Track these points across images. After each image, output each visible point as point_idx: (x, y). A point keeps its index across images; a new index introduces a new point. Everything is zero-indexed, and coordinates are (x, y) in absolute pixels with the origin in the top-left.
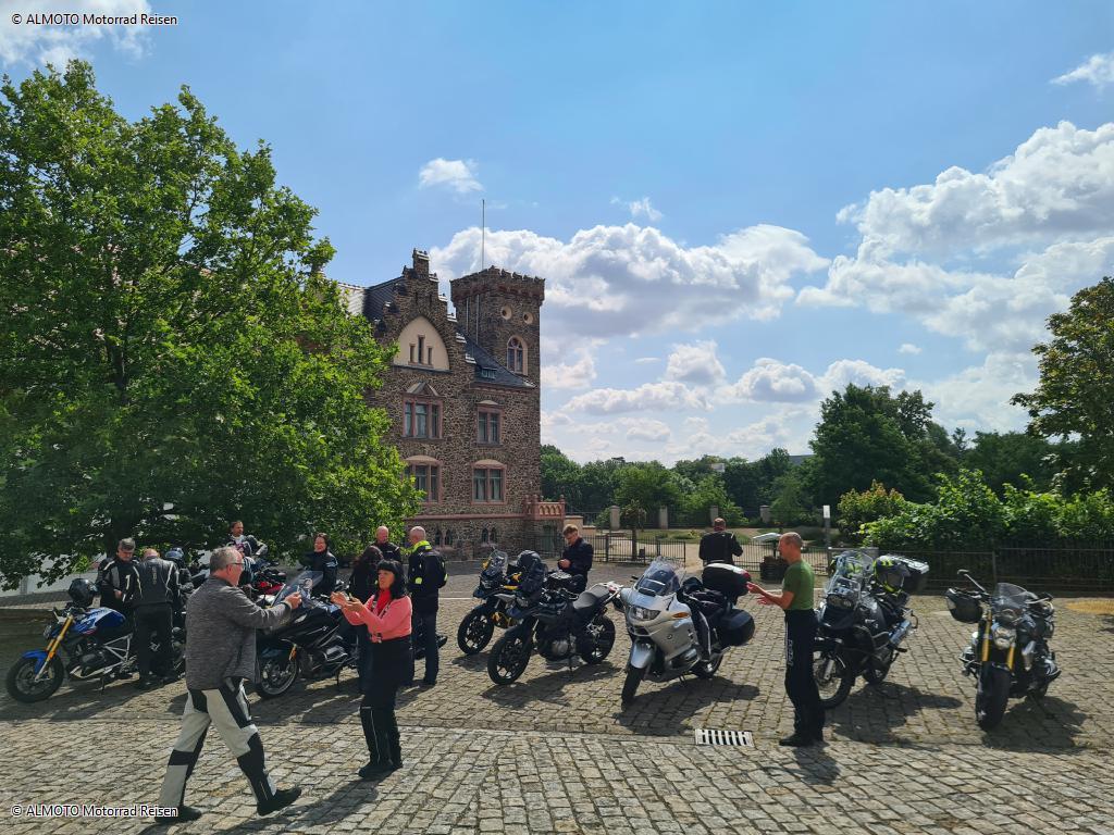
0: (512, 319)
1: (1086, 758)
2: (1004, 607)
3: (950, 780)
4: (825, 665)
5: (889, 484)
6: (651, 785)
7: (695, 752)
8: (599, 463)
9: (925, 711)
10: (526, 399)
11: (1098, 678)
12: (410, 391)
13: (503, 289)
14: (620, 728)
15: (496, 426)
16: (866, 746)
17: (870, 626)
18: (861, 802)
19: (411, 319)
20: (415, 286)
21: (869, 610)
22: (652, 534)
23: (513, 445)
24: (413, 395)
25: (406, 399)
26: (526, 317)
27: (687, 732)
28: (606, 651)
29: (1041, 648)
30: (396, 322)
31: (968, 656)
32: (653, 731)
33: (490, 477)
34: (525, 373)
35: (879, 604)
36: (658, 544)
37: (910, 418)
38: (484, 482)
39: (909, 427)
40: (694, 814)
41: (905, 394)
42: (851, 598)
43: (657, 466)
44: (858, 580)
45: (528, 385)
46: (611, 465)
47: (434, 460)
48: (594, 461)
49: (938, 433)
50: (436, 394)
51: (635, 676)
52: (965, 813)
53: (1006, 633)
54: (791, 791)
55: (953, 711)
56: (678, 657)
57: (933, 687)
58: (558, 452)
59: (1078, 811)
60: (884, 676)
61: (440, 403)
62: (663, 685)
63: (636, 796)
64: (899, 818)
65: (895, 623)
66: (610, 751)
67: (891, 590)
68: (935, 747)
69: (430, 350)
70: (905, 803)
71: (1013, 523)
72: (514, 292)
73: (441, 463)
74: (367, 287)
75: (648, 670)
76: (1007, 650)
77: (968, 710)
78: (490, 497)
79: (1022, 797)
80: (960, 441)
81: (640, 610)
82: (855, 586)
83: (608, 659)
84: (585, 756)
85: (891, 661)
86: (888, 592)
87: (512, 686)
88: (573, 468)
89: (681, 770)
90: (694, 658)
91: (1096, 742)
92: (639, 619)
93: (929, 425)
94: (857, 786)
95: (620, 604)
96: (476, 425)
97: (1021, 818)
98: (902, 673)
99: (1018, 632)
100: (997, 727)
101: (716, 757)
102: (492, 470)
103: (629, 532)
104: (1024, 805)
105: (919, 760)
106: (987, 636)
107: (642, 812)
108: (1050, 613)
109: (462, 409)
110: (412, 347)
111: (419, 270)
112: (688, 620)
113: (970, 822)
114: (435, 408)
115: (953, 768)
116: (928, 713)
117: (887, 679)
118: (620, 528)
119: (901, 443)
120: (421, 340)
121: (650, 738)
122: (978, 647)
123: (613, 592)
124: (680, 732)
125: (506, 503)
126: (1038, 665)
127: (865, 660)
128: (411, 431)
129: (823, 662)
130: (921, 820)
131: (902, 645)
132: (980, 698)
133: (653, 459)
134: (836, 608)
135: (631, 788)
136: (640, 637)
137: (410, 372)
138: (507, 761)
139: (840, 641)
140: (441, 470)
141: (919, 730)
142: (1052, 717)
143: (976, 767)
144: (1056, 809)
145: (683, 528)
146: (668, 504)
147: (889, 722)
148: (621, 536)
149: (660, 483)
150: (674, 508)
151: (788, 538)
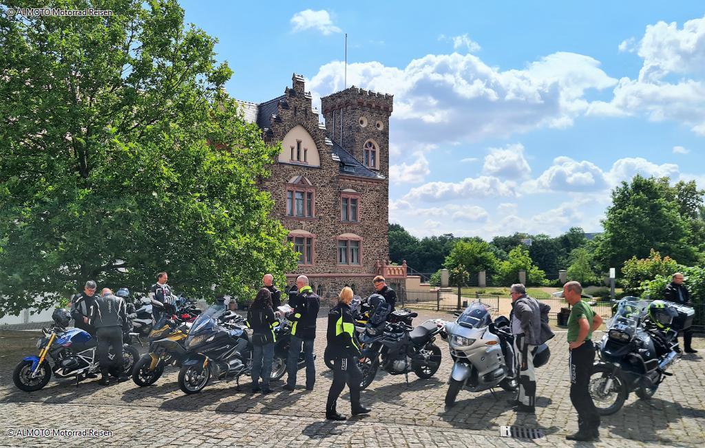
0: (367, 127)
4: (605, 383)
5: (665, 252)
7: (499, 441)
8: (434, 238)
9: (685, 419)
10: (378, 188)
12: (291, 181)
13: (361, 104)
14: (442, 423)
15: (355, 209)
16: (636, 443)
17: (643, 354)
19: (291, 128)
20: (293, 102)
21: (643, 342)
22: (474, 290)
23: (367, 223)
24: (293, 185)
25: (288, 188)
26: (378, 125)
27: (494, 428)
28: (434, 370)
30: (280, 130)
32: (469, 427)
33: (350, 246)
34: (378, 168)
35: (651, 337)
36: (477, 297)
37: (685, 202)
38: (346, 250)
39: (685, 209)
41: (682, 184)
42: (627, 332)
43: (478, 240)
44: (635, 318)
45: (379, 177)
46: (443, 240)
47: (309, 233)
48: (429, 236)
50: (310, 184)
51: (455, 386)
56: (489, 373)
57: (693, 404)
58: (403, 230)
60: (652, 394)
61: (313, 190)
62: (477, 394)
65: (664, 354)
66: (435, 439)
67: (662, 326)
69: (305, 151)
72: (369, 105)
73: (314, 236)
74: (259, 103)
75: (465, 383)
78: (350, 260)
81: (460, 338)
82: (632, 323)
83: (436, 375)
84: (416, 441)
85: (659, 382)
86: (658, 328)
88: (413, 241)
90: (501, 375)
92: (460, 345)
95: (445, 335)
96: (341, 207)
98: (669, 392)
102: (351, 241)
103: (456, 289)
109: (329, 195)
110: (292, 149)
111: (296, 91)
112: (498, 347)
114: (310, 195)
117: (656, 396)
118: (449, 286)
119: (675, 222)
120: (299, 143)
121: (466, 431)
123: (440, 326)
124: (489, 428)
125: (362, 265)
127: (637, 380)
128: (292, 211)
129: (604, 380)
131: (668, 371)
133: (475, 236)
134: (615, 342)
136: (460, 358)
137: (291, 167)
138: (358, 441)
139: (618, 365)
140: (314, 241)
141: (679, 433)
145: (497, 286)
146: (486, 268)
147: (655, 426)
148: (449, 291)
149: (480, 253)
150: (491, 272)
151: (570, 286)
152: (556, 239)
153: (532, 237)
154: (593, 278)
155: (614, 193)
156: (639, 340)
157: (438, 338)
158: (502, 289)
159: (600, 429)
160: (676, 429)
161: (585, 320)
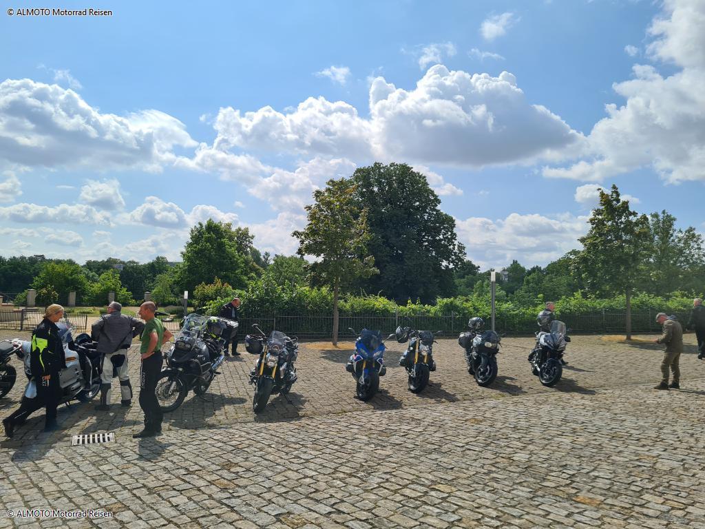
1: (304, 421)
2: (274, 344)
3: (234, 443)
4: (170, 385)
5: (225, 279)
6: (29, 478)
7: (69, 451)
8: (23, 258)
9: (226, 407)
11: (314, 381)
16: (188, 431)
17: (200, 359)
18: (179, 464)
21: (201, 349)
27: (66, 439)
28: (7, 390)
29: (290, 366)
31: (253, 373)
32: (38, 442)
35: (207, 345)
37: (241, 243)
39: (241, 248)
40: (60, 491)
41: (240, 229)
42: (190, 342)
43: (71, 262)
44: (196, 331)
46: (33, 260)
48: (18, 256)
49: (256, 254)
52: (239, 459)
53: (273, 358)
54: (135, 464)
55: (241, 405)
56: (67, 387)
57: (234, 394)
59: (295, 448)
60: (206, 390)
63: (14, 488)
64: (200, 468)
65: (215, 357)
67: (215, 337)
68: (229, 426)
70: (206, 460)
71: (287, 303)
76: (273, 368)
77: (250, 404)
79: (269, 446)
80: (267, 259)
82: (194, 335)
83: (8, 396)
85: (211, 379)
86: (213, 338)
89: (56, 464)
90: (79, 388)
91: (309, 413)
93: (251, 248)
94: (179, 455)
95: (22, 354)
97: (267, 457)
98: (217, 387)
99: (279, 358)
100: (263, 411)
101: (85, 452)
104: (270, 450)
105: (218, 434)
106: (263, 361)
107: (18, 497)
108: (296, 348)
112: (76, 363)
113: (240, 464)
115: (236, 436)
116: (229, 408)
117: (208, 391)
118: (36, 306)
119: (234, 257)
121: (35, 447)
122: (258, 368)
123: (16, 346)
124: (60, 440)
126: (287, 374)
127: (195, 380)
129: (169, 383)
130: (214, 467)
131: (218, 370)
132: (256, 396)
133: (68, 259)
134: (180, 350)
135: (12, 483)
139: (181, 369)
141: (221, 418)
142: (290, 402)
143: (248, 433)
144: (285, 449)
145: (87, 306)
146: (76, 289)
147: (205, 415)
148: (36, 311)
149: (71, 275)
150: (81, 293)
151: (146, 305)
152: (145, 265)
153: (123, 263)
154: (172, 299)
155: (192, 231)
156: (198, 348)
157: (14, 357)
158: (91, 308)
159: (163, 425)
160: (220, 416)
161: (155, 334)
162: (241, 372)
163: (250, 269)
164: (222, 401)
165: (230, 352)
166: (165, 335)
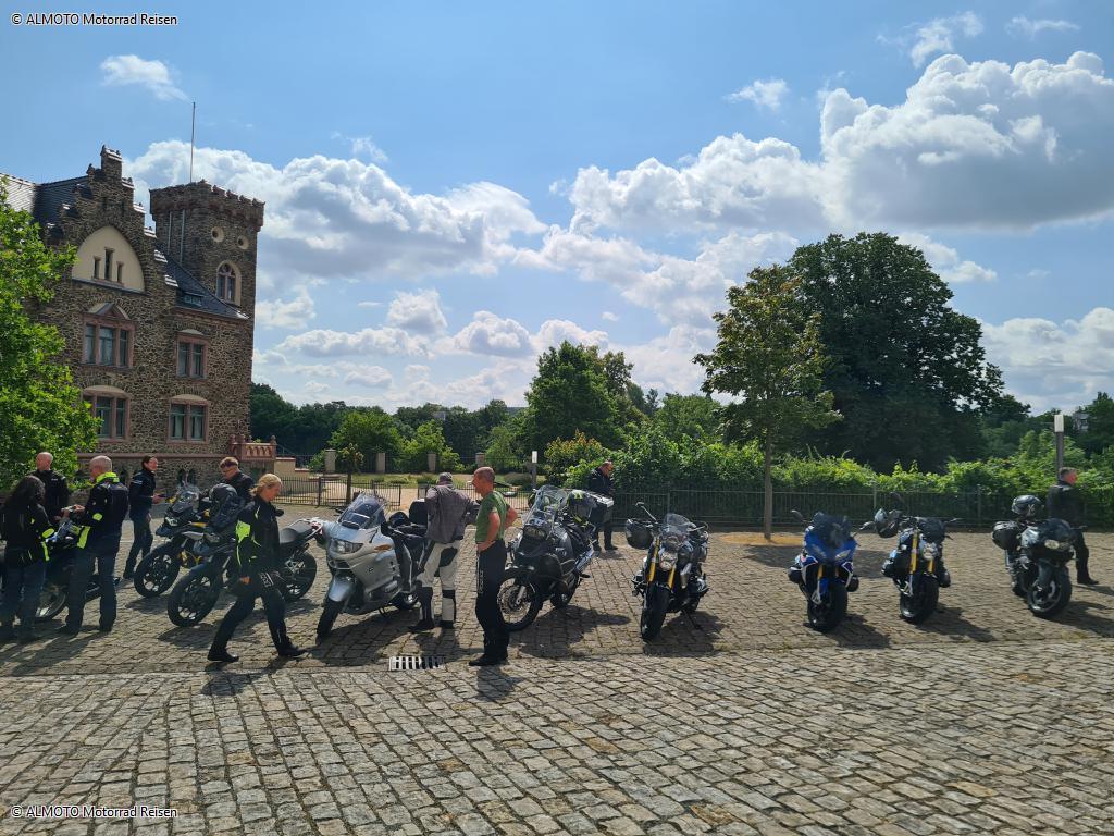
0: (224, 241)
1: (721, 658)
2: (669, 534)
3: (613, 684)
4: (518, 591)
5: (591, 433)
6: (337, 711)
7: (386, 677)
8: (317, 406)
9: (600, 628)
10: (237, 332)
11: (736, 595)
12: (94, 310)
13: (214, 208)
14: (312, 661)
15: (199, 359)
16: (546, 661)
17: (559, 554)
18: (536, 709)
19: (96, 228)
20: (102, 190)
21: (560, 539)
22: (371, 477)
23: (219, 381)
24: (96, 316)
25: (87, 320)
26: (241, 242)
27: (381, 660)
28: (306, 587)
29: (696, 570)
30: (77, 229)
31: (639, 578)
32: (347, 662)
33: (190, 413)
34: (238, 303)
35: (569, 534)
36: (373, 487)
37: (613, 376)
38: (183, 420)
39: (613, 385)
40: (378, 734)
41: (610, 355)
42: (545, 528)
43: (378, 411)
44: (552, 512)
45: (240, 316)
46: (331, 409)
47: (122, 392)
48: (312, 403)
49: (636, 392)
50: (127, 317)
51: (332, 609)
52: (622, 710)
53: (670, 556)
54: (474, 705)
55: (622, 627)
56: (379, 588)
57: (610, 609)
58: (273, 392)
59: (709, 700)
60: (568, 601)
61: (131, 327)
62: (361, 618)
63: (320, 724)
64: (566, 719)
65: (581, 552)
66: (299, 684)
67: (580, 520)
68: (604, 658)
69: (120, 266)
70: (574, 706)
71: (686, 469)
72: (228, 212)
73: (130, 396)
74: (39, 183)
75: (346, 604)
76: (669, 572)
77: (635, 626)
78: (189, 433)
79: (668, 693)
80: (653, 401)
81: (343, 543)
82: (549, 517)
83: (307, 596)
84: (271, 690)
85: (576, 586)
86: (577, 522)
87: (196, 627)
88: (288, 408)
89: (370, 695)
90: (395, 589)
91: (729, 645)
92: (341, 552)
93: (628, 384)
94: (534, 696)
95: (323, 539)
96: (177, 354)
97: (665, 710)
98: (585, 597)
99: (679, 556)
100: (655, 638)
101: (407, 681)
102: (193, 407)
103: (345, 476)
104: (669, 699)
105: (588, 669)
106: (654, 560)
107: (325, 737)
108: (705, 541)
109: (158, 337)
110: (97, 261)
111: (108, 171)
112: (391, 553)
113: (625, 717)
114: (125, 334)
115: (617, 674)
116: (603, 630)
117: (572, 602)
118: (336, 472)
119: (603, 399)
120: (109, 254)
121: (343, 669)
122: (647, 571)
123: (316, 528)
124: (373, 661)
125: (208, 441)
126: (692, 583)
127: (553, 585)
128: (92, 357)
129: (516, 588)
130: (586, 719)
131: (586, 572)
132: (645, 614)
133: (374, 406)
134: (530, 539)
135: (317, 717)
136: (340, 570)
137: (94, 289)
138: (180, 702)
139: (532, 568)
140: (130, 404)
141: (593, 644)
142: (698, 627)
143: (635, 671)
144: (693, 701)
145: (400, 472)
146: (386, 448)
147: (568, 639)
148: (336, 479)
149: (378, 429)
150: (392, 453)
151: (481, 472)
152: (475, 413)
153: (446, 410)
154: (514, 463)
155: (540, 360)
156: (555, 537)
157: (312, 543)
158: (406, 476)
159: (509, 649)
160: (591, 640)
161: (496, 515)
162: (619, 576)
163: (628, 417)
164: (593, 619)
165: (602, 545)
166: (509, 516)
